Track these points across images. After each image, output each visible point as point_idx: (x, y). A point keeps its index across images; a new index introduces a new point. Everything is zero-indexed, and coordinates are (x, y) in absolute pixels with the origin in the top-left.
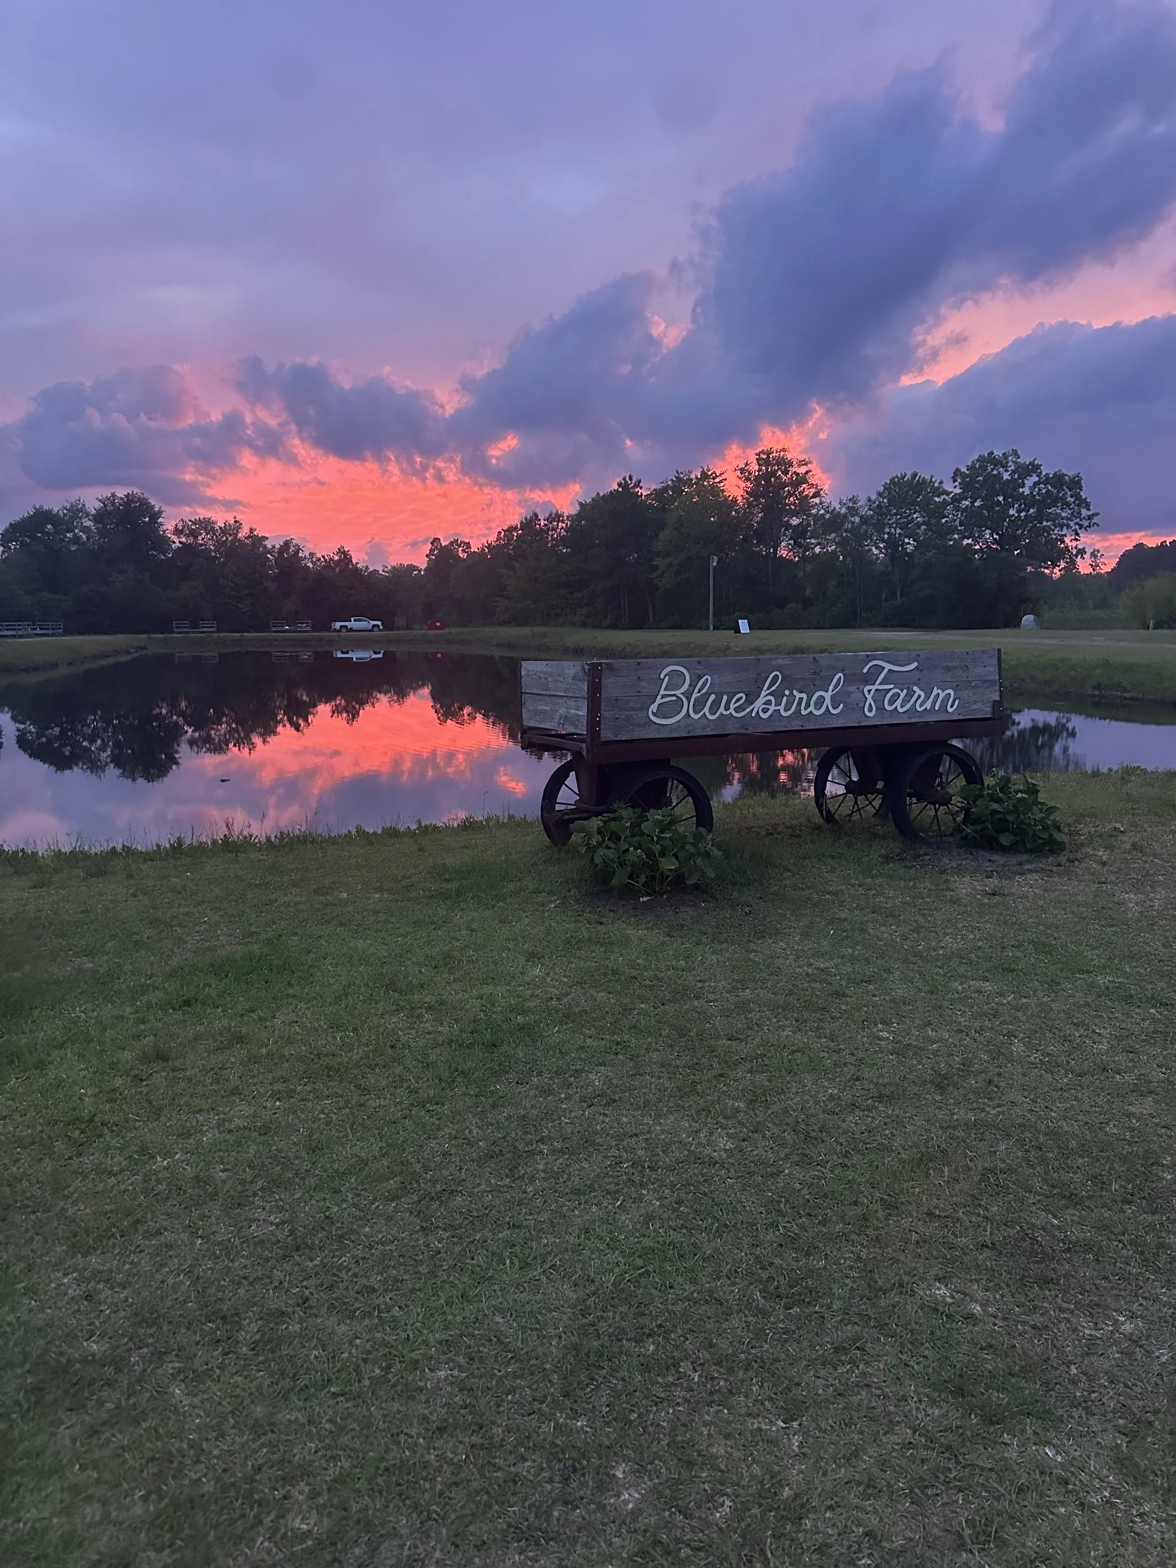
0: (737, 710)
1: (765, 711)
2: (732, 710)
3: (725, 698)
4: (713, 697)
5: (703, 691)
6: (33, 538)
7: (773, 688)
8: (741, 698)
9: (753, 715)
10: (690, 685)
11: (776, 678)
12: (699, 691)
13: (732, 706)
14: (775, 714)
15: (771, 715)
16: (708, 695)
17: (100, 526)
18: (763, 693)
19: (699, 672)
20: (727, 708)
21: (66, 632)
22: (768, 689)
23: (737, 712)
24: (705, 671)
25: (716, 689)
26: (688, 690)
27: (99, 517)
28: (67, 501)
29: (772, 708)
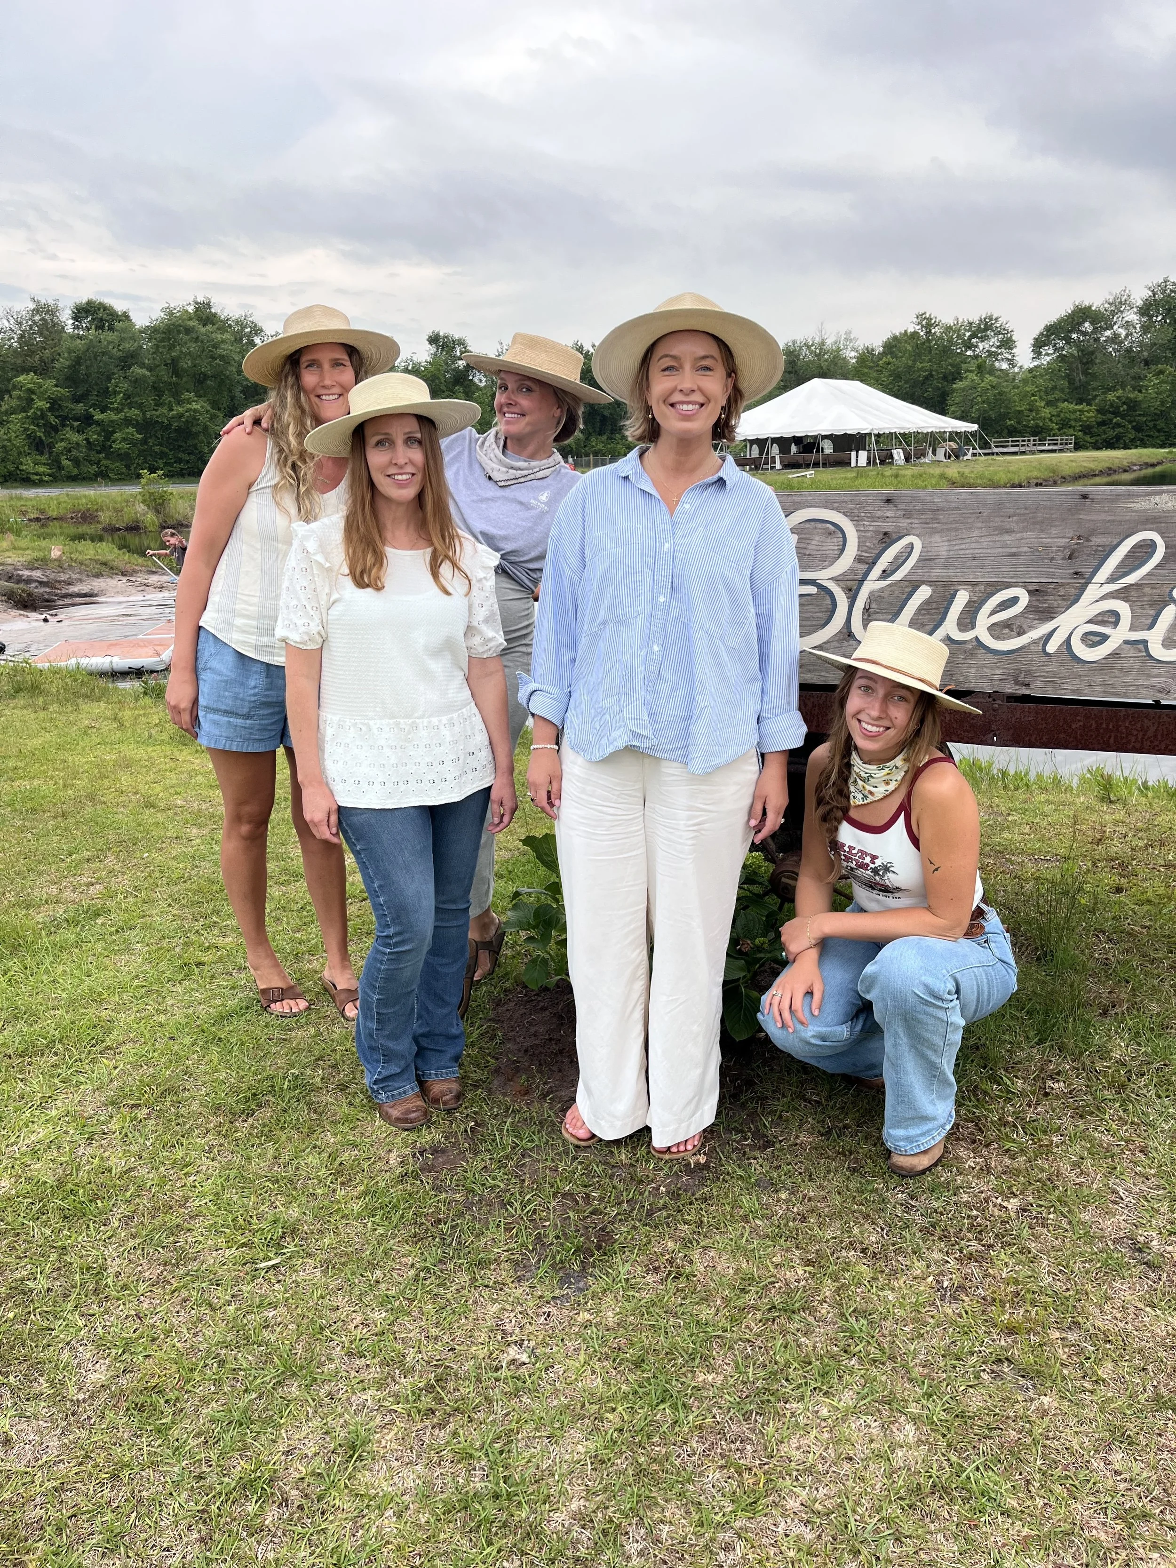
0: (998, 630)
1: (1094, 640)
2: (981, 631)
3: (962, 598)
4: (924, 593)
5: (898, 576)
6: (1068, 340)
7: (1132, 578)
8: (1014, 601)
9: (1051, 648)
10: (859, 560)
11: (1145, 550)
12: (885, 574)
13: (984, 620)
14: (1131, 652)
15: (1115, 655)
16: (914, 586)
17: (1144, 319)
18: (1092, 591)
19: (888, 526)
20: (967, 620)
21: (1078, 447)
22: (1112, 579)
23: (997, 638)
24: (904, 523)
25: (937, 573)
26: (851, 570)
27: (1145, 310)
28: (1110, 293)
29: (1118, 636)
